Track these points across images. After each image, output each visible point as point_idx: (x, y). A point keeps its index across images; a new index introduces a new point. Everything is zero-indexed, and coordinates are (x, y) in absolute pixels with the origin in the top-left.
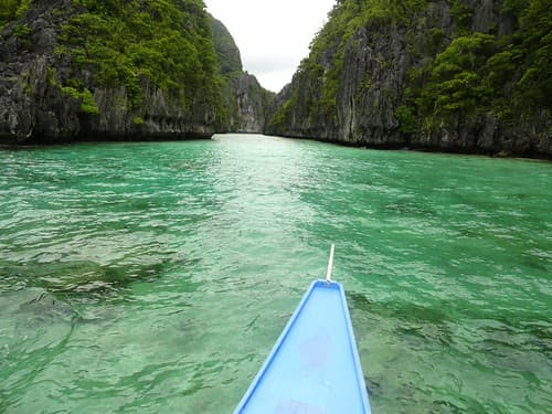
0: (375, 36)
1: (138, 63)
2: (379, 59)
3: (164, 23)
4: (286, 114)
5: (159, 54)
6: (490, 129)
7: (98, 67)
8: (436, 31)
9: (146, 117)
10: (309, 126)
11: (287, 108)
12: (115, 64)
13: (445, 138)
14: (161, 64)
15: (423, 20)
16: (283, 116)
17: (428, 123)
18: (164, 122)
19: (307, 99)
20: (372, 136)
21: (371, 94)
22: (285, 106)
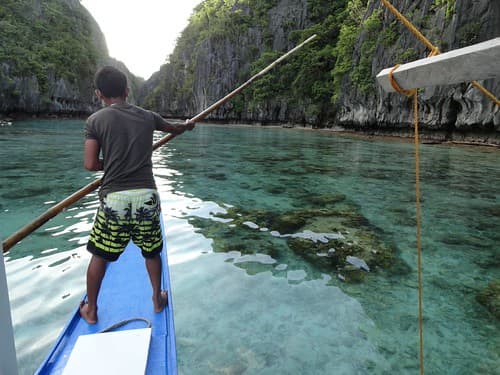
0: (217, 46)
1: (44, 59)
2: (219, 62)
3: (58, 28)
4: (157, 98)
5: (59, 52)
6: (283, 110)
7: (15, 62)
8: (253, 46)
9: (52, 98)
10: (176, 108)
11: (158, 93)
12: (27, 59)
13: (261, 115)
14: (61, 59)
15: (246, 39)
16: (154, 99)
17: (251, 105)
18: (64, 102)
19: (173, 86)
20: (217, 114)
21: (215, 87)
22: (155, 90)
